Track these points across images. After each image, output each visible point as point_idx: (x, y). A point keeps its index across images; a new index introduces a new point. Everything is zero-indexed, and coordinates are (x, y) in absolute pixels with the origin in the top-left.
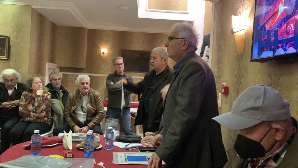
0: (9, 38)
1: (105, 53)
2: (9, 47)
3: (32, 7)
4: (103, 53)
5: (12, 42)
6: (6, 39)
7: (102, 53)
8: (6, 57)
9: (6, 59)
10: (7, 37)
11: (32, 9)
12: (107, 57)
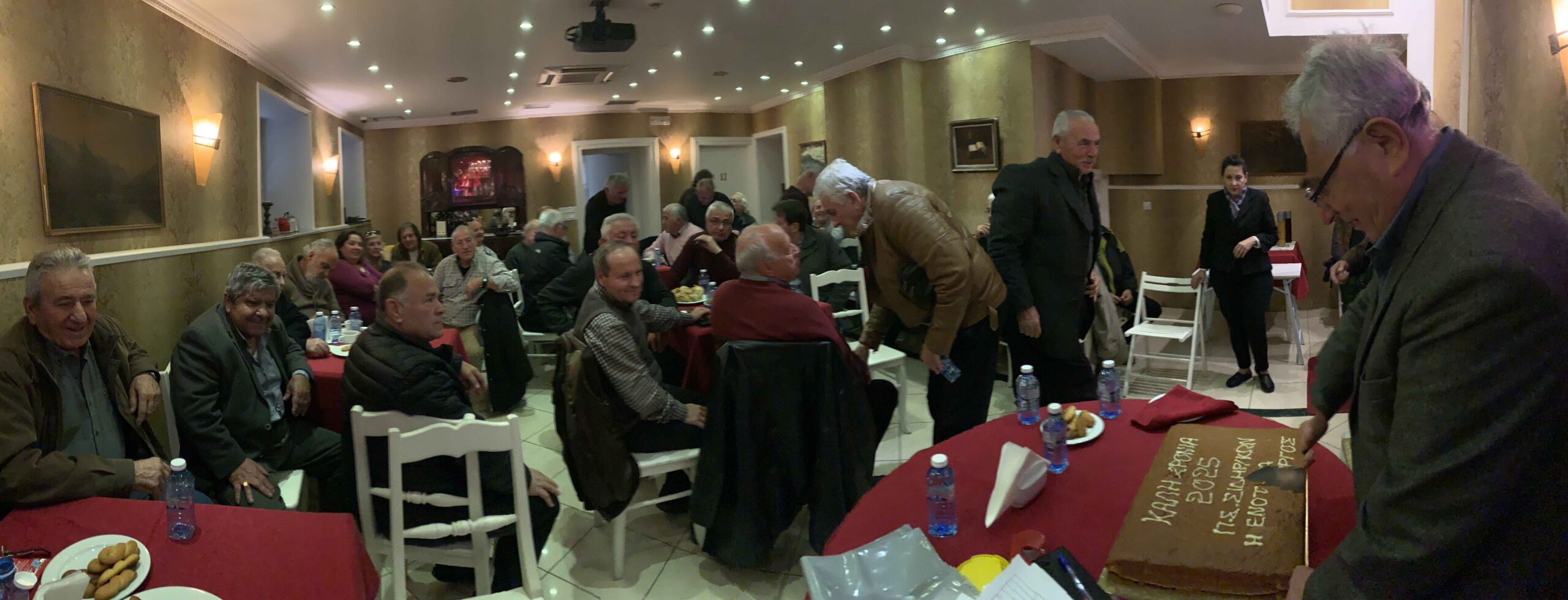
0: (997, 122)
1: (1202, 134)
2: (1000, 142)
3: (1033, 43)
4: (1199, 135)
5: (1004, 131)
6: (990, 127)
7: (1195, 135)
8: (996, 166)
9: (996, 169)
10: (992, 121)
11: (1032, 48)
12: (1209, 141)
